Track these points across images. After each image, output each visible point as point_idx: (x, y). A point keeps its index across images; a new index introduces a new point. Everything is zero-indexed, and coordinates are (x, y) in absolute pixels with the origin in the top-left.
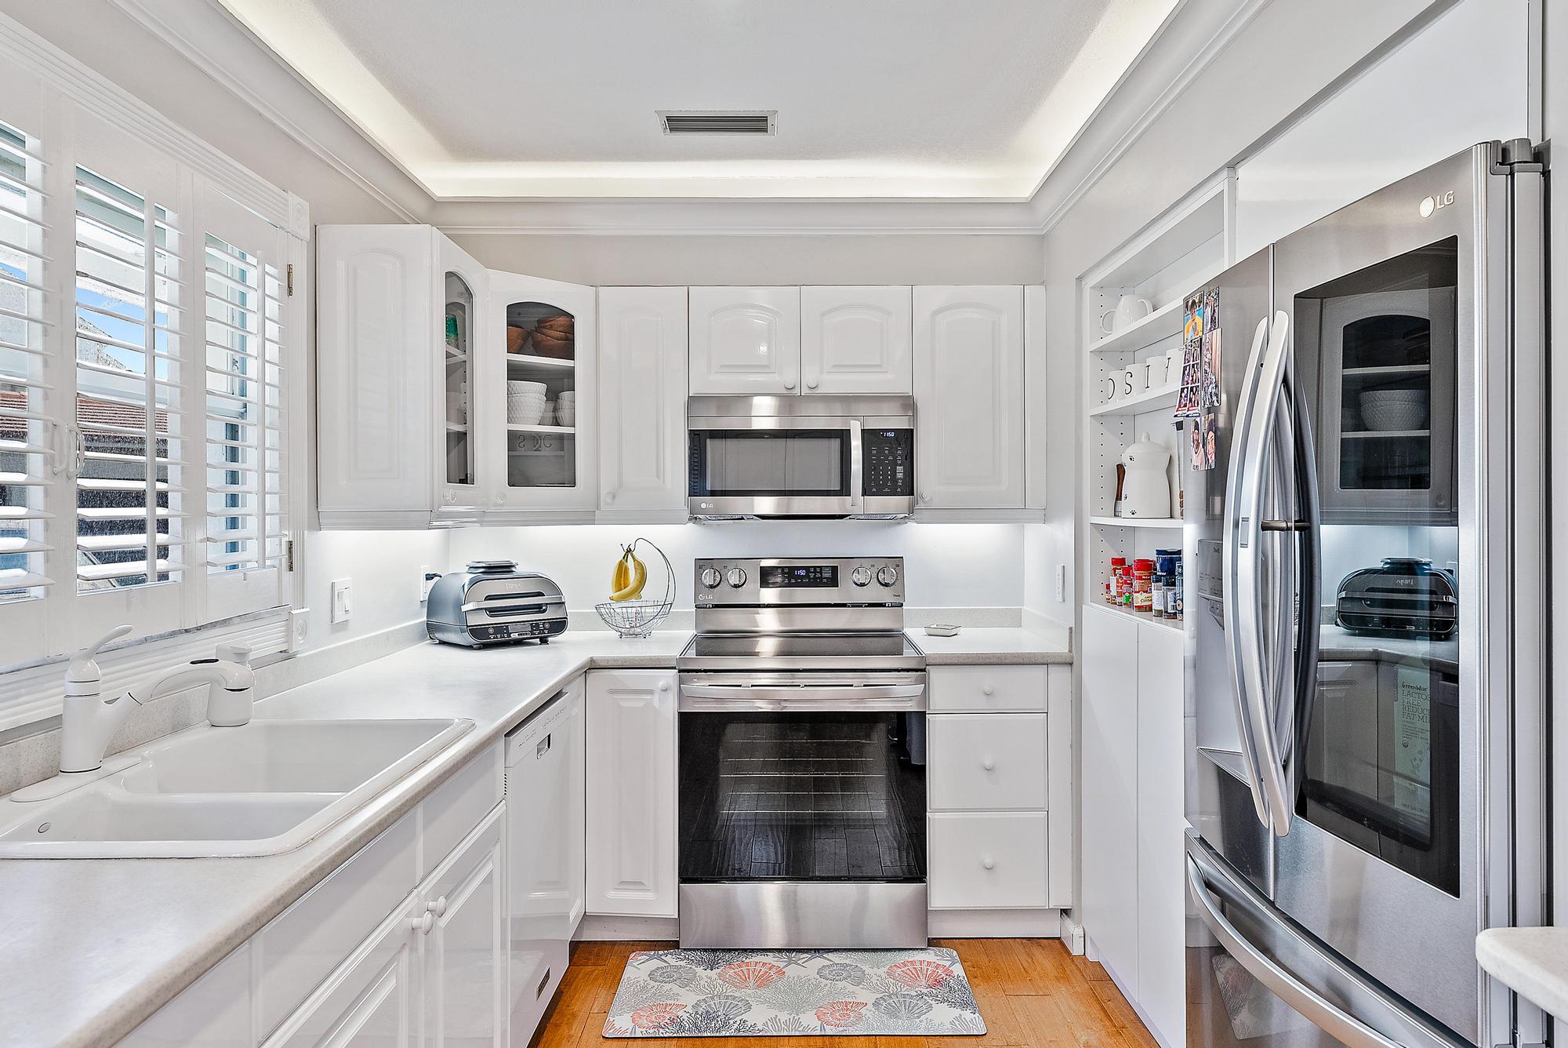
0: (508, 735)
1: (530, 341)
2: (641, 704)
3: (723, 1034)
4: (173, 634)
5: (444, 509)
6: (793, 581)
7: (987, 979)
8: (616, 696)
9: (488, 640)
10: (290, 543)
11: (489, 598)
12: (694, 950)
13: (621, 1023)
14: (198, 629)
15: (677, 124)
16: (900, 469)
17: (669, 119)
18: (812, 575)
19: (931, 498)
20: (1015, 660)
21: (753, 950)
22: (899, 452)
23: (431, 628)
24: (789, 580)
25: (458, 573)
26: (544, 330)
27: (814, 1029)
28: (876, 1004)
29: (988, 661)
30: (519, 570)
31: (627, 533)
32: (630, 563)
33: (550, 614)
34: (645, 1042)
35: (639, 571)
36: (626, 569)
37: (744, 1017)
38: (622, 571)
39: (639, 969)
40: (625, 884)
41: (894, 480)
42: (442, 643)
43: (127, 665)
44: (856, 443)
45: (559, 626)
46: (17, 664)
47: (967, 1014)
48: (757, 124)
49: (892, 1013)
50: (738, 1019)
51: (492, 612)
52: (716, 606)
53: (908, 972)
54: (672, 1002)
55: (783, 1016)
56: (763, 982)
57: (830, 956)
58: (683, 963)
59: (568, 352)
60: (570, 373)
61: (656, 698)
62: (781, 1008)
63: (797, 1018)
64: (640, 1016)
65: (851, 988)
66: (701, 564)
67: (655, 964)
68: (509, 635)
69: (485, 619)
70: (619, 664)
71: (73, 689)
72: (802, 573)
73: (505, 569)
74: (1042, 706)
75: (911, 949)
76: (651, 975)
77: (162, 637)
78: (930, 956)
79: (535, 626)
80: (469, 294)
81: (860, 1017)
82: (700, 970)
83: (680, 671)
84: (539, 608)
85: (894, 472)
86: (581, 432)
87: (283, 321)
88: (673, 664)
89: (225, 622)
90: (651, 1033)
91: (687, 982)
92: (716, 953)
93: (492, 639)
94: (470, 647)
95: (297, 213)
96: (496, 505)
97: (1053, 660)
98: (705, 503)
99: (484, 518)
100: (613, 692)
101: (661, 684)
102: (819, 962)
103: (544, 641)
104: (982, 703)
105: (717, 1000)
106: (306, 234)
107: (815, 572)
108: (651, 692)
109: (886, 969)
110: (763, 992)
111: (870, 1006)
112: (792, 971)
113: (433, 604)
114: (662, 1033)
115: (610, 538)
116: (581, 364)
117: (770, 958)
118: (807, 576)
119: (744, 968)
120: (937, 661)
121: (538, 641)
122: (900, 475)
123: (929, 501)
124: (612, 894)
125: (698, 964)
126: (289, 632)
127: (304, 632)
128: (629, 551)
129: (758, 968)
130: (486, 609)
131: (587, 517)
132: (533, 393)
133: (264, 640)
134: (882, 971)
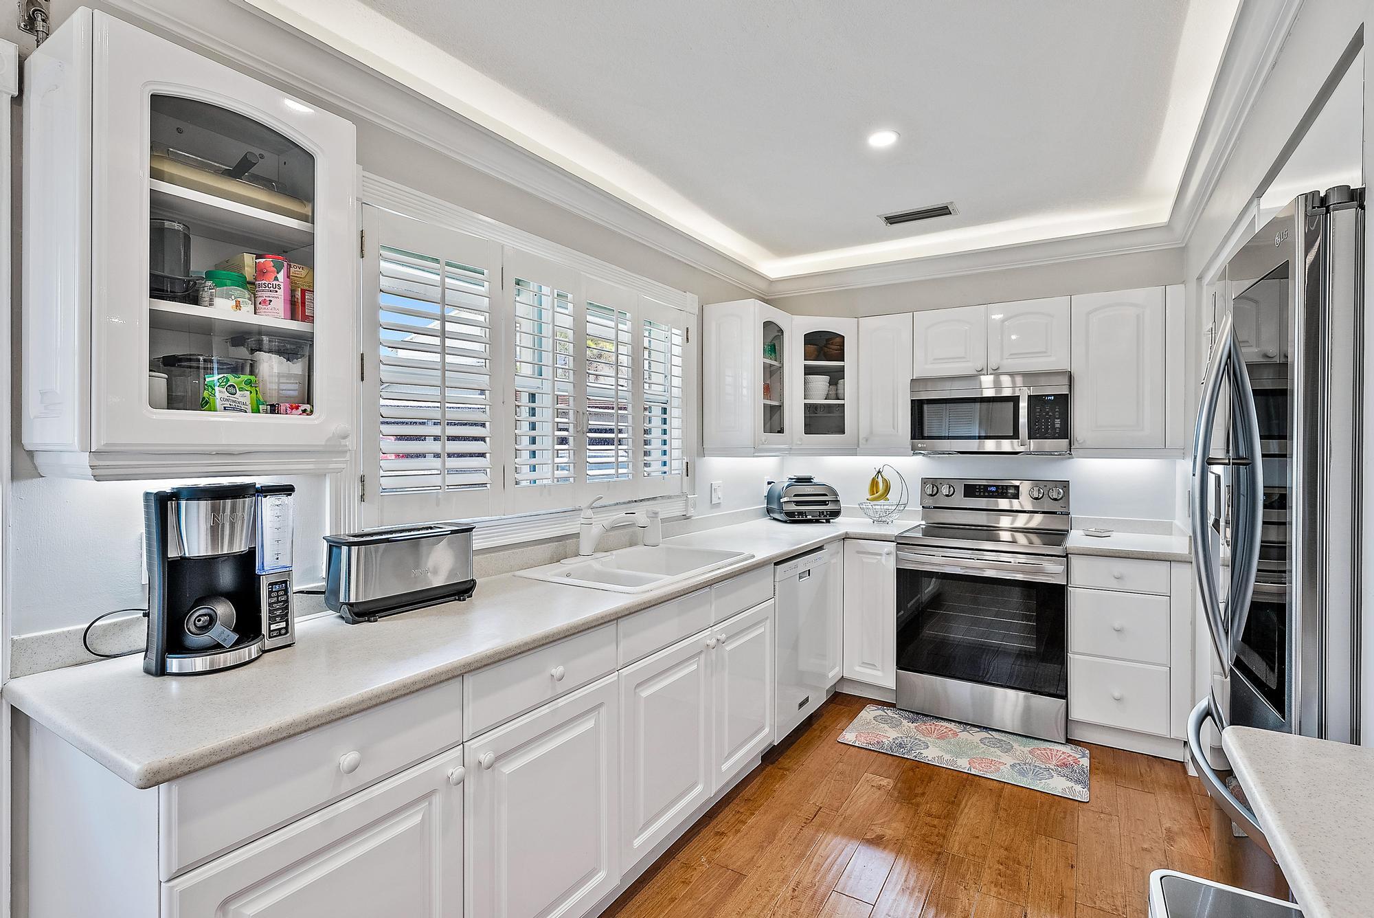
0: (776, 564)
1: (822, 352)
2: (875, 561)
3: (906, 756)
4: (629, 502)
5: (761, 446)
6: (986, 494)
7: (1106, 772)
8: (861, 555)
9: (793, 518)
10: (687, 463)
11: (795, 496)
12: (906, 711)
13: (849, 736)
14: (641, 501)
15: (892, 220)
16: (1058, 421)
17: (887, 218)
18: (1000, 491)
19: (1084, 441)
20: (1140, 556)
21: (942, 719)
22: (1057, 410)
23: (769, 511)
24: (984, 494)
25: (782, 482)
26: (828, 346)
27: (964, 768)
28: (1013, 766)
29: (1117, 555)
30: (815, 481)
31: (876, 462)
32: (880, 480)
33: (830, 507)
34: (859, 750)
35: (885, 484)
36: (877, 482)
37: (922, 751)
38: (874, 483)
39: (869, 713)
40: (865, 664)
41: (1054, 428)
42: (775, 519)
43: (604, 515)
44: (1023, 405)
45: (836, 514)
46: (565, 509)
47: (1078, 788)
48: (944, 211)
49: (1022, 773)
50: (918, 751)
51: (798, 503)
52: (935, 508)
53: (1046, 754)
54: (882, 734)
55: (947, 757)
56: (942, 737)
57: (994, 733)
58: (896, 716)
59: (841, 357)
60: (842, 369)
61: (883, 559)
62: (948, 752)
63: (955, 760)
64: (861, 736)
65: (999, 753)
66: (925, 481)
67: (880, 712)
68: (806, 517)
69: (793, 507)
70: (862, 537)
71: (583, 521)
72: (994, 489)
73: (808, 480)
74: (1165, 591)
75: (1052, 742)
76: (875, 718)
77: (624, 503)
78: (1068, 749)
79: (821, 513)
80: (781, 331)
81: (998, 770)
82: (905, 722)
83: (898, 543)
84: (824, 503)
85: (1053, 424)
86: (848, 402)
87: (684, 356)
88: (893, 539)
89: (654, 498)
90: (864, 746)
91: (895, 726)
92: (919, 715)
93: (797, 518)
94: (785, 522)
95: (691, 301)
96: (797, 444)
97: (1174, 559)
98: (920, 443)
99: (791, 451)
100: (858, 552)
101: (886, 550)
102: (984, 734)
103: (828, 521)
104: (1114, 584)
105: (909, 739)
106: (696, 311)
107: (1003, 489)
108: (880, 555)
109: (1030, 749)
110: (942, 743)
111: (1008, 766)
112: (964, 735)
113: (769, 498)
114: (870, 747)
115: (866, 464)
116: (849, 363)
117: (952, 726)
118: (997, 491)
119: (933, 727)
120: (1076, 552)
121: (824, 521)
122: (1058, 426)
123: (1082, 443)
124: (857, 668)
125: (905, 718)
126: (687, 506)
127: (694, 506)
128: (879, 472)
129: (942, 729)
130: (794, 502)
131: (853, 451)
132: (821, 382)
133: (676, 509)
134: (1026, 749)
